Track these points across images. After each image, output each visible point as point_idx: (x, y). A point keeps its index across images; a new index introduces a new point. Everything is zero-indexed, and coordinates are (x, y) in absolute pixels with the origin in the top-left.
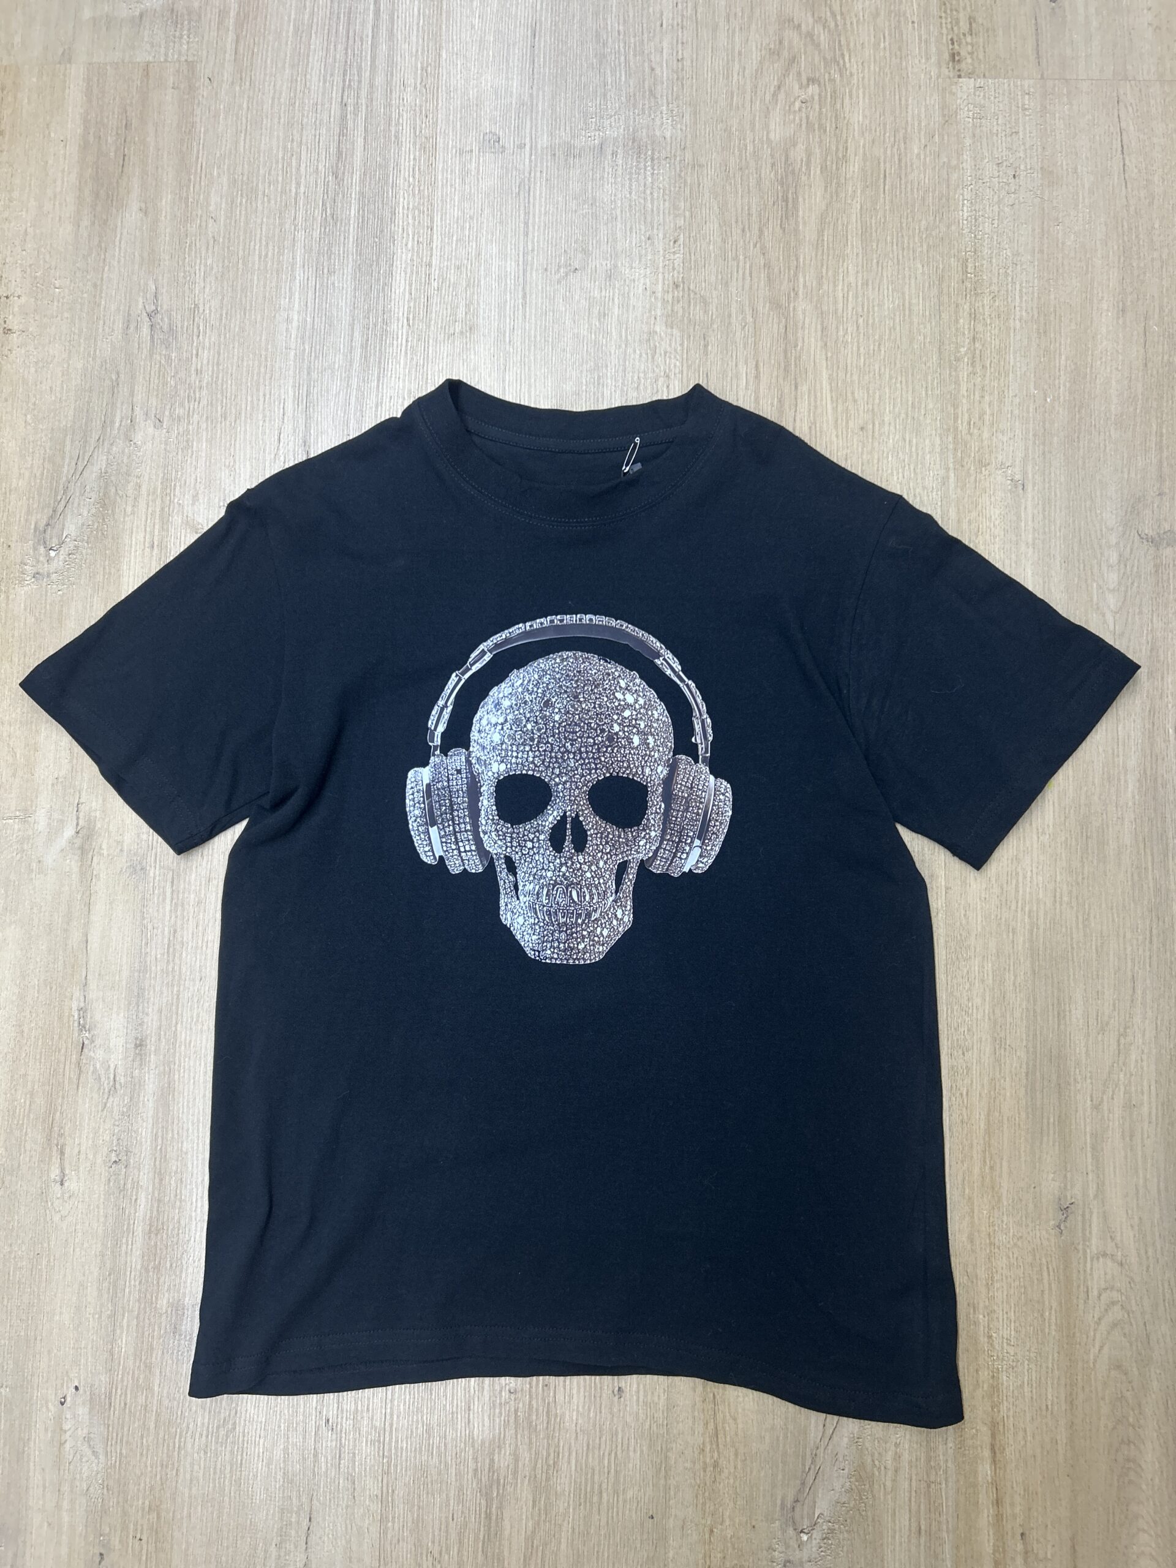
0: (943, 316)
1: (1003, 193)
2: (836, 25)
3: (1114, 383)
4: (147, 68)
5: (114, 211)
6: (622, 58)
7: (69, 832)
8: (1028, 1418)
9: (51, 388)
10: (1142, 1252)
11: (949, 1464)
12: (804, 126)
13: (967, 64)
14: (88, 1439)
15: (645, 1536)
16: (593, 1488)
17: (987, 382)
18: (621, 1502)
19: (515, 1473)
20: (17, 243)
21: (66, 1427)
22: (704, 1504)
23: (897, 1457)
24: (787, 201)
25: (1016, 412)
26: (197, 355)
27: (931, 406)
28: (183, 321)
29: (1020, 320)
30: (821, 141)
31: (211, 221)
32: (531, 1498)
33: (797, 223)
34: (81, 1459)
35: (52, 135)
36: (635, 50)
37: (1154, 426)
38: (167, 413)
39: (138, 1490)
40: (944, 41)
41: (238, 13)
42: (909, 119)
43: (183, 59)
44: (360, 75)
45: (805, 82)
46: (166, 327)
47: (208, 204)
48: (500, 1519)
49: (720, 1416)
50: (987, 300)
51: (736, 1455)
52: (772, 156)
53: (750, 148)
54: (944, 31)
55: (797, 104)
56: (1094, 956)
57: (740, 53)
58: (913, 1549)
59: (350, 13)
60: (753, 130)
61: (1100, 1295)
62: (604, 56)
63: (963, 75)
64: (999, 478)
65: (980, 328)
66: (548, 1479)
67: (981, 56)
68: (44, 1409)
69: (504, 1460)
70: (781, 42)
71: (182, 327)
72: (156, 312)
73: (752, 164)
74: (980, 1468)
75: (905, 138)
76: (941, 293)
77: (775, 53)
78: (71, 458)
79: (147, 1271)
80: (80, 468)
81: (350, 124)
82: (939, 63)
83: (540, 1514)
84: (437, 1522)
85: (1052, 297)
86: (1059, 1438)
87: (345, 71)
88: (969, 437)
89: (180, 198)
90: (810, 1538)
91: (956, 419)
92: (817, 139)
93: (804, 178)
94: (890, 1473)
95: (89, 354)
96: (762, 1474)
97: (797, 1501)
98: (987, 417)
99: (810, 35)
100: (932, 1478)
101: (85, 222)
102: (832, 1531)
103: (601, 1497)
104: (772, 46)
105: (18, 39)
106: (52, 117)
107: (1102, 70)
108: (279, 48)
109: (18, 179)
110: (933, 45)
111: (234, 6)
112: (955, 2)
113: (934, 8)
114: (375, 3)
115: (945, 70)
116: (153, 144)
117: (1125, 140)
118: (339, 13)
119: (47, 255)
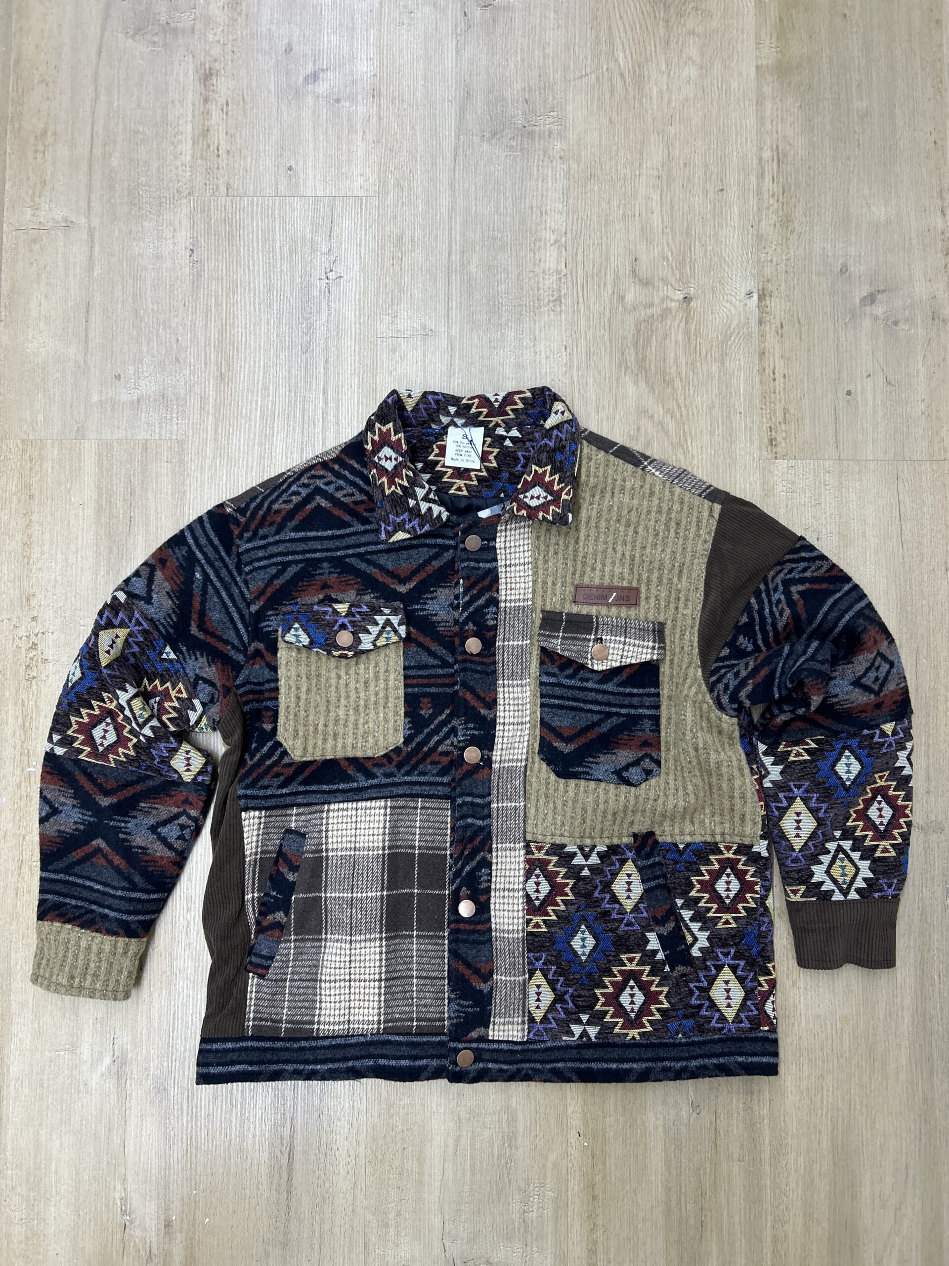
2: (682, 416)
4: (145, 446)
5: (125, 563)
7: (107, 1061)
13: (781, 448)
20: (49, 589)
35: (73, 499)
40: (764, 429)
41: (216, 400)
43: (174, 438)
54: (765, 420)
56: (879, 1150)
59: (304, 401)
63: (778, 456)
67: (793, 442)
70: (638, 429)
77: (633, 439)
82: (761, 447)
87: (302, 449)
99: (661, 423)
104: (632, 433)
105: (40, 418)
106: (72, 484)
107: (886, 452)
108: (250, 430)
109: (47, 536)
110: (755, 432)
111: (212, 393)
112: (772, 396)
113: (757, 402)
114: (324, 394)
115: (765, 453)
116: (153, 508)
117: (902, 510)
118: (296, 401)
119: (73, 599)
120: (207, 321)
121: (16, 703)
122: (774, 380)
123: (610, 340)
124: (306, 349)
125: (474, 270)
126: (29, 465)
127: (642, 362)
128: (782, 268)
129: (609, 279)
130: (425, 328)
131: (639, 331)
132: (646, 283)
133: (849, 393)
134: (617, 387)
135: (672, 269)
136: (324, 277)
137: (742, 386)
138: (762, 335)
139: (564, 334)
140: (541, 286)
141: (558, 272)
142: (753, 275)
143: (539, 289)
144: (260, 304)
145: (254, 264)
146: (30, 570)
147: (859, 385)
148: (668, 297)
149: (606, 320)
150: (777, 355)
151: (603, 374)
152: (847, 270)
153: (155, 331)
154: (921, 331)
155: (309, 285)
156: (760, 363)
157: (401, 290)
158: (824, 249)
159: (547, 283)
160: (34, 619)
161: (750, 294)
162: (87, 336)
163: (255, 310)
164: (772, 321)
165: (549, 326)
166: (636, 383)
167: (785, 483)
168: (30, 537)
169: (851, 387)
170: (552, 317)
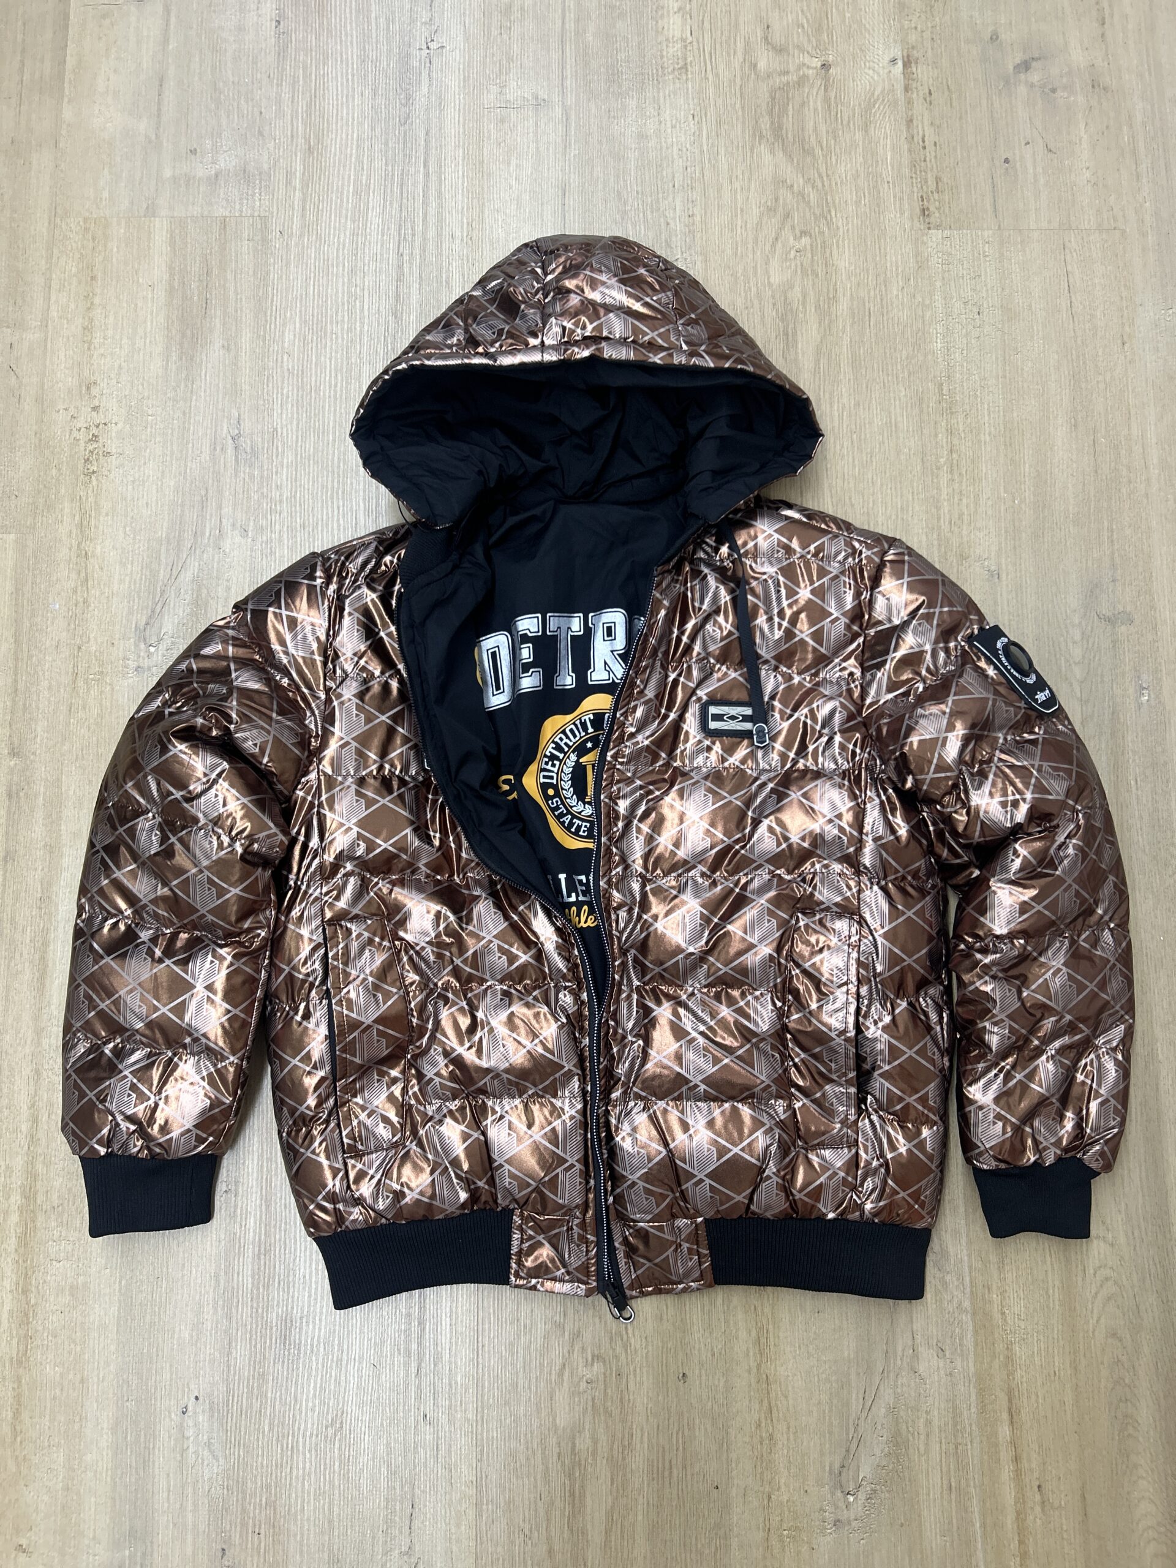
0: (924, 431)
1: (971, 327)
2: (823, 186)
3: (1070, 486)
4: (224, 223)
5: (199, 348)
6: (641, 215)
8: (1039, 1383)
9: (147, 504)
10: (1130, 1234)
11: (974, 1427)
12: (799, 271)
13: (935, 218)
14: (209, 1444)
15: (712, 1505)
16: (664, 1464)
17: (964, 487)
18: (689, 1477)
19: (594, 1453)
20: (112, 376)
21: (187, 1434)
22: (762, 1473)
23: (928, 1423)
24: (787, 335)
25: (990, 512)
26: (277, 473)
27: (917, 508)
28: (263, 443)
29: (990, 434)
30: (814, 284)
31: (286, 357)
32: (609, 1475)
33: (796, 353)
34: (203, 1463)
35: (141, 280)
36: (652, 208)
37: (1106, 524)
38: (252, 524)
39: (256, 1488)
40: (915, 198)
41: (304, 174)
42: (888, 265)
43: (256, 214)
44: (413, 229)
45: (798, 234)
46: (248, 450)
47: (283, 342)
48: (583, 1497)
49: (773, 1395)
50: (961, 418)
51: (788, 1428)
52: (773, 297)
53: (754, 290)
54: (915, 189)
55: (793, 253)
57: (742, 210)
58: (945, 1503)
59: (402, 174)
60: (756, 273)
61: (1094, 1275)
62: (625, 212)
63: (932, 226)
64: (977, 569)
65: (956, 441)
66: (624, 1459)
67: (947, 211)
68: (167, 1420)
69: (584, 1444)
70: (776, 200)
71: (263, 448)
72: (239, 435)
73: (756, 302)
74: (1000, 1429)
75: (885, 281)
76: (921, 411)
77: (771, 210)
78: (167, 564)
79: (258, 1289)
80: (175, 573)
81: (406, 270)
82: (912, 217)
83: (618, 1491)
84: (527, 1503)
85: (1015, 414)
86: (1066, 1399)
87: (400, 225)
88: (950, 534)
89: (258, 337)
90: (856, 1499)
91: (939, 519)
92: (810, 283)
93: (801, 315)
94: (923, 1437)
95: (180, 474)
96: (812, 1444)
97: (843, 1466)
98: (965, 517)
99: (801, 194)
100: (960, 1441)
101: (174, 357)
102: (874, 1491)
103: (671, 1473)
104: (769, 203)
105: (106, 194)
106: (139, 264)
107: (1050, 222)
108: (342, 206)
109: (111, 319)
110: (906, 202)
111: (299, 168)
112: (923, 164)
113: (906, 171)
114: (425, 166)
115: (917, 224)
116: (232, 289)
117: (1071, 281)
118: (393, 175)
119: (140, 387)
120: (294, 92)
121: (72, 500)
122: (924, 148)
123: (743, 108)
124: (405, 120)
125: (591, 38)
126: (91, 246)
127: (778, 130)
128: (927, 35)
129: (740, 46)
130: (537, 98)
131: (773, 99)
132: (780, 50)
133: (1007, 161)
134: (752, 157)
135: (808, 36)
136: (424, 47)
137: (889, 154)
138: (909, 102)
139: (691, 101)
140: (665, 53)
141: (683, 40)
142: (895, 41)
143: (662, 57)
144: (353, 75)
145: (346, 35)
146: (91, 357)
147: (1017, 152)
148: (804, 65)
149: (738, 88)
150: (926, 123)
151: (735, 143)
152: (997, 38)
153: (235, 104)
154: (1081, 99)
155: (408, 55)
156: (908, 131)
157: (510, 59)
158: (971, 17)
159: (671, 50)
160: (94, 409)
161: (894, 61)
162: (159, 110)
163: (347, 80)
164: (920, 88)
165: (675, 94)
166: (772, 152)
167: (940, 255)
168: (91, 320)
169: (1009, 155)
170: (678, 85)
